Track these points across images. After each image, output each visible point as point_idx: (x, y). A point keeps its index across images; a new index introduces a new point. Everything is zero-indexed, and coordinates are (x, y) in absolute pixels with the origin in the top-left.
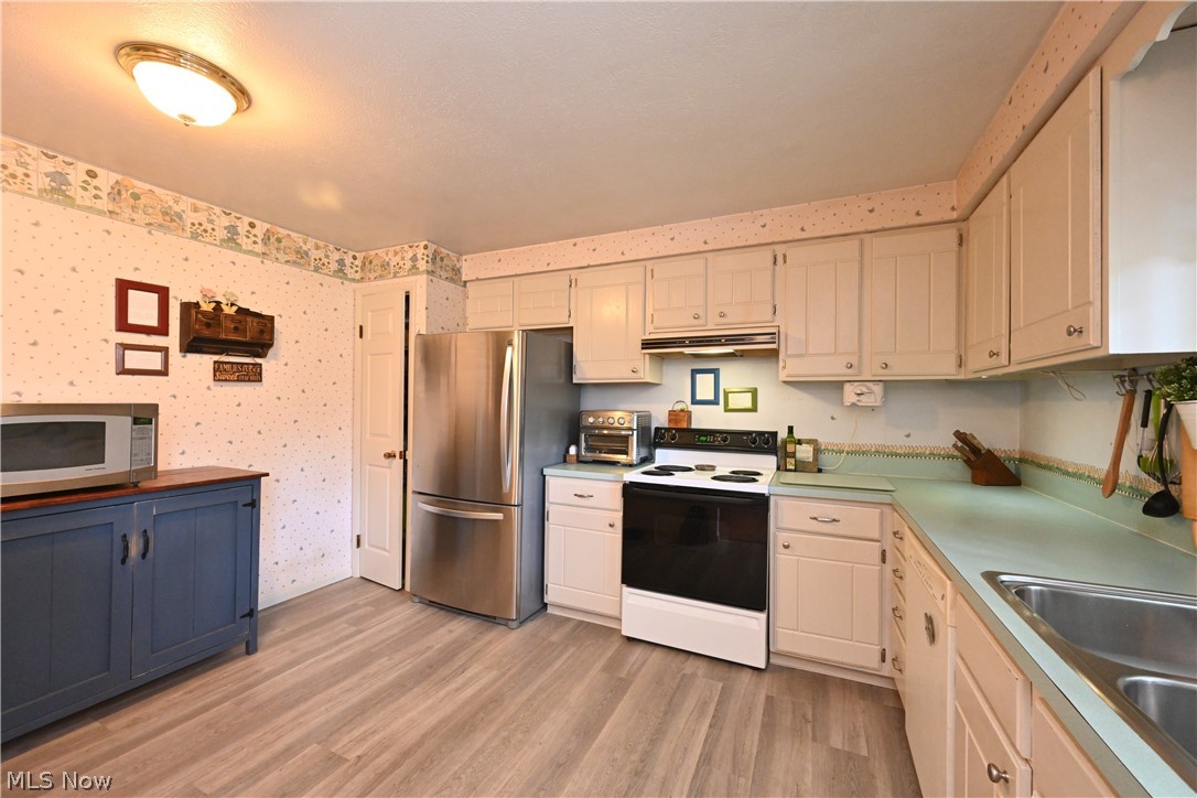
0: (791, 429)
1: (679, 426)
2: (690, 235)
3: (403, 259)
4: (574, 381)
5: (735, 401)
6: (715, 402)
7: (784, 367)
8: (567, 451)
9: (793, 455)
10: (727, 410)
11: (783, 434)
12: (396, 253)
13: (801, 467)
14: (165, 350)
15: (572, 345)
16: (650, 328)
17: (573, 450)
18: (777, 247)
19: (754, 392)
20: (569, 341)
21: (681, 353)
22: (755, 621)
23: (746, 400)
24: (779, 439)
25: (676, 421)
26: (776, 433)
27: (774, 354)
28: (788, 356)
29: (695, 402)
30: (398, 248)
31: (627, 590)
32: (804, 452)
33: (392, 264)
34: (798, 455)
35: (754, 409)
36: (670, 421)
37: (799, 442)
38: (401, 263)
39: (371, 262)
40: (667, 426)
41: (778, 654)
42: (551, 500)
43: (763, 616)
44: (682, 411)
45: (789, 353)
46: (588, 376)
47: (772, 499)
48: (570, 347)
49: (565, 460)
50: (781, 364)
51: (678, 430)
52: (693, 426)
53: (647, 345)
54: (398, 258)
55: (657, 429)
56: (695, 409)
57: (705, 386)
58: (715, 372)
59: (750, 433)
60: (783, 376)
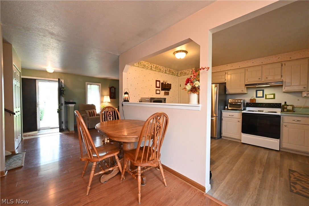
0: (285, 103)
1: (253, 102)
2: (258, 62)
3: (189, 72)
4: (226, 93)
5: (268, 97)
6: (263, 97)
7: (285, 89)
8: (225, 107)
9: (286, 108)
10: (266, 98)
11: (283, 104)
12: (188, 71)
13: (288, 111)
14: (160, 90)
15: (226, 86)
16: (246, 82)
17: (226, 107)
18: (282, 62)
19: (274, 95)
20: (225, 85)
21: (255, 87)
22: (277, 141)
23: (272, 96)
24: (282, 105)
25: (252, 101)
26: (281, 103)
27: (282, 86)
28: (285, 86)
29: (257, 97)
30: (188, 70)
31: (242, 134)
32: (290, 108)
33: (187, 73)
34: (288, 108)
35: (274, 98)
36: (250, 101)
37: (288, 106)
38: (189, 73)
39: (182, 73)
40: (249, 102)
41: (283, 148)
42: (223, 116)
43: (279, 140)
44: (254, 99)
45: (286, 85)
46: (230, 92)
47: (281, 116)
48: (225, 86)
49: (224, 109)
50: (283, 88)
51: (252, 103)
52: (256, 102)
53: (246, 85)
54: (188, 72)
55: (247, 103)
56: (257, 99)
57: (260, 94)
58: (263, 91)
59: (273, 104)
60: (284, 91)
